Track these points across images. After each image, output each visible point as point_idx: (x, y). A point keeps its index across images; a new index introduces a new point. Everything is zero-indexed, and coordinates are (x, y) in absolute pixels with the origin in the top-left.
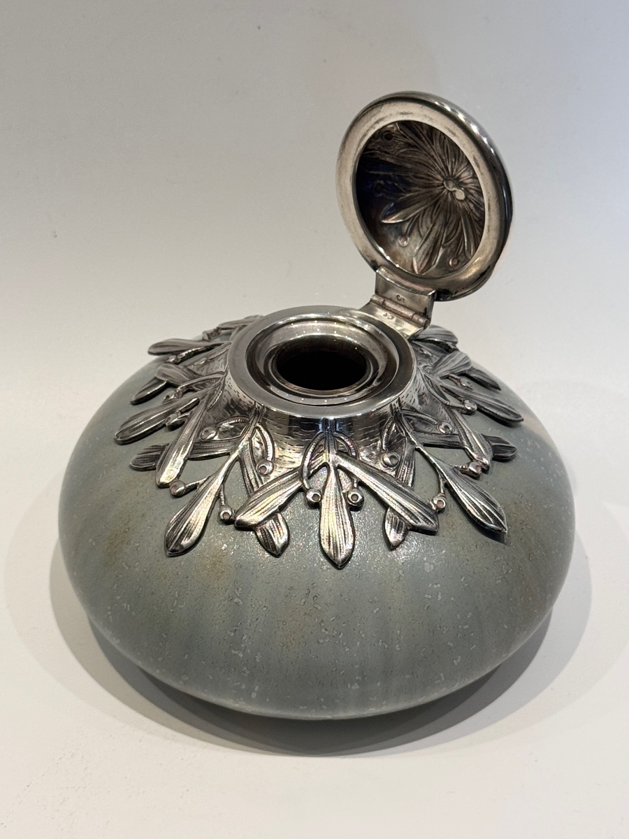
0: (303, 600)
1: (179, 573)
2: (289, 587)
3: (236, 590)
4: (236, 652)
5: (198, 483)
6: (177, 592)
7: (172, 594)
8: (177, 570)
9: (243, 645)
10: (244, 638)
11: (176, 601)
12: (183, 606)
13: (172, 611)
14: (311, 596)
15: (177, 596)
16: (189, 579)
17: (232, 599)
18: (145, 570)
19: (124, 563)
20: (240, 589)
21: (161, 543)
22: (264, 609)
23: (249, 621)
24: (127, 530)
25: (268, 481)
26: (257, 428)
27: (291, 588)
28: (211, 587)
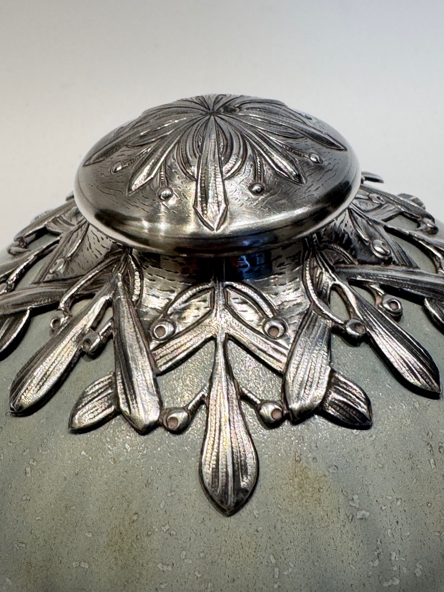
0: (432, 461)
1: (260, 528)
2: (407, 456)
3: (351, 503)
4: (390, 584)
5: (203, 396)
6: (271, 557)
7: (265, 563)
8: (254, 527)
9: (395, 568)
10: (393, 558)
11: (276, 570)
12: (290, 570)
13: (276, 586)
14: (436, 450)
15: (274, 561)
16: (279, 526)
17: (353, 516)
18: (202, 555)
19: (160, 566)
20: (355, 497)
21: (204, 503)
22: (399, 503)
23: (389, 531)
24: (135, 518)
25: (291, 341)
26: (227, 286)
27: (411, 456)
28: (316, 519)
